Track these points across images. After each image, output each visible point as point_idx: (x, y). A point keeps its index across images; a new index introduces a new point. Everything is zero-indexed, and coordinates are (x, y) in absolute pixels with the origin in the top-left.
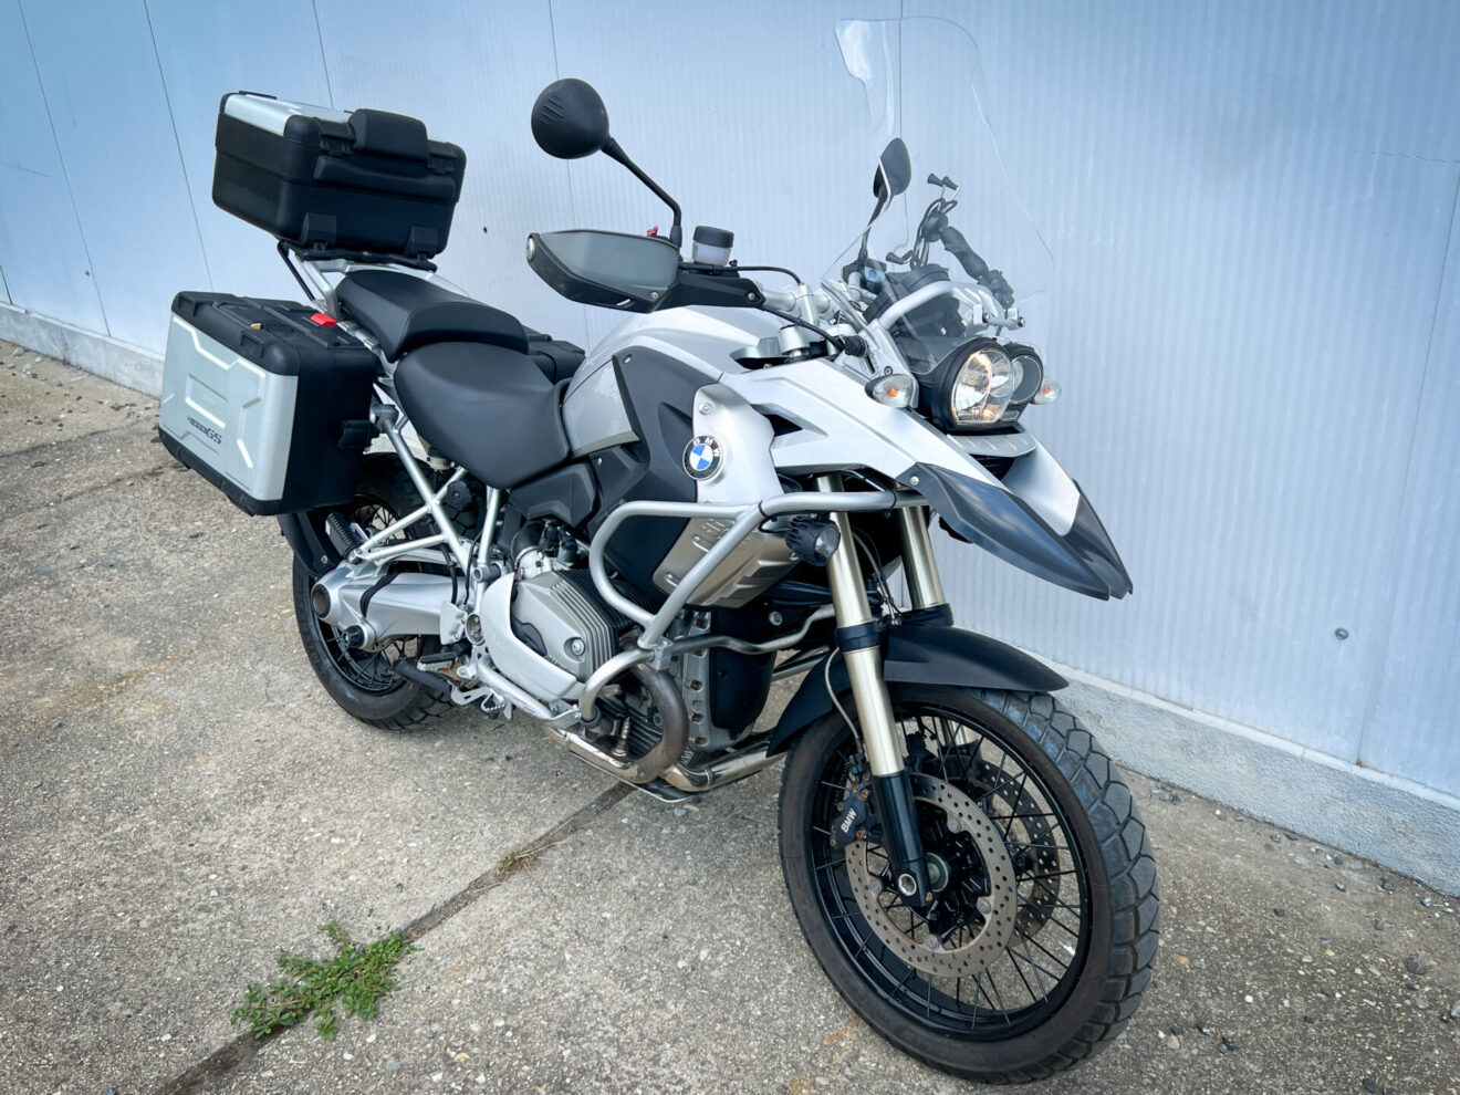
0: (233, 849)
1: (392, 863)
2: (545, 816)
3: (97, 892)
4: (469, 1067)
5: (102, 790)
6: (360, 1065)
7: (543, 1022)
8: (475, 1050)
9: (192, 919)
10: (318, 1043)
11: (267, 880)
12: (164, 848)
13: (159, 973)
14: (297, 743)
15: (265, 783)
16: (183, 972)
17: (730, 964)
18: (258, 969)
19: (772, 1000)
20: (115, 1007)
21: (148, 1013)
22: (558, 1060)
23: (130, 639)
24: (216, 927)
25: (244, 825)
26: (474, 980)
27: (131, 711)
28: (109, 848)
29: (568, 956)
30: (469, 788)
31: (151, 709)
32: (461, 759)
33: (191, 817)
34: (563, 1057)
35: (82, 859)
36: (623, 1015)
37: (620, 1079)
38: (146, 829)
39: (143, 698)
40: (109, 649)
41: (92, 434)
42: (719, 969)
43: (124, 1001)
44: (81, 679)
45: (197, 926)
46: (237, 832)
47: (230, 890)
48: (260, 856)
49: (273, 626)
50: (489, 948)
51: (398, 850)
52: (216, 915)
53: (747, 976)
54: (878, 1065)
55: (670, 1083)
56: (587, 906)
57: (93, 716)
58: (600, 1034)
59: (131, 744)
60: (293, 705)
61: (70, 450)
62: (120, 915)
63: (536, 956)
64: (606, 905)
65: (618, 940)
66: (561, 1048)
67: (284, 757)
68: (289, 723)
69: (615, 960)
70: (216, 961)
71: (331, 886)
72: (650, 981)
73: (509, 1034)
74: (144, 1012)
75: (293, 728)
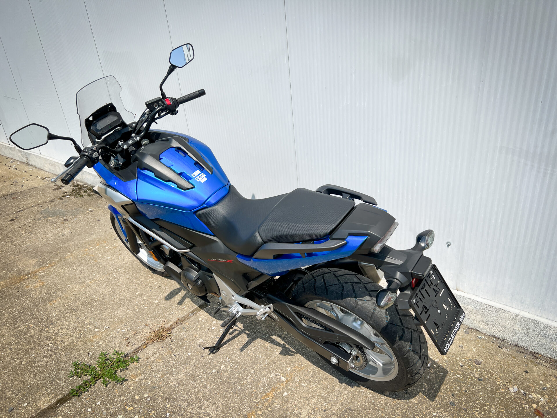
0: (59, 334)
1: (115, 337)
2: (172, 318)
3: (9, 351)
4: (133, 413)
5: (16, 314)
6: (93, 413)
7: (162, 395)
8: (136, 406)
9: (41, 360)
10: (79, 405)
11: (70, 345)
12: (34, 335)
13: (26, 381)
14: (88, 295)
15: (74, 310)
16: (35, 380)
17: (231, 370)
18: (61, 378)
19: (245, 383)
20: (9, 394)
21: (20, 396)
22: (165, 409)
23: (34, 260)
24: (49, 363)
25: (64, 325)
26: (139, 380)
27: (31, 285)
28: (15, 335)
29: (174, 369)
30: (146, 309)
31: (38, 284)
32: (145, 299)
33: (46, 323)
34: (167, 407)
35: (5, 340)
36: (191, 391)
37: (187, 415)
38: (29, 328)
39: (36, 281)
40: (26, 263)
41: (33, 188)
42: (227, 372)
43: (12, 391)
44: (15, 274)
45: (42, 363)
46: (61, 328)
47: (56, 349)
48: (68, 336)
49: (85, 253)
50: (146, 367)
51: (118, 332)
52: (49, 359)
53: (237, 374)
54: (280, 406)
55: (205, 415)
56: (183, 351)
57: (17, 288)
58: (182, 398)
59: (29, 297)
60: (88, 281)
61: (24, 194)
62: (15, 360)
63: (162, 370)
64: (189, 350)
65: (192, 363)
66: (167, 404)
67: (83, 300)
68: (86, 288)
69: (190, 370)
70: (47, 376)
71: (92, 346)
72: (202, 378)
73: (149, 399)
74: (19, 396)
75: (88, 289)
